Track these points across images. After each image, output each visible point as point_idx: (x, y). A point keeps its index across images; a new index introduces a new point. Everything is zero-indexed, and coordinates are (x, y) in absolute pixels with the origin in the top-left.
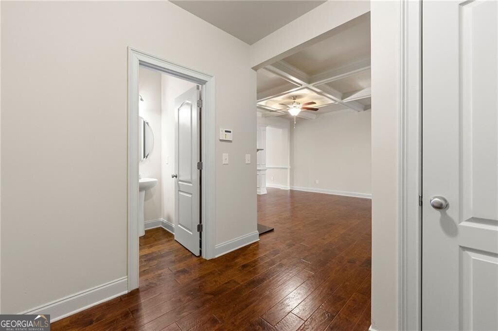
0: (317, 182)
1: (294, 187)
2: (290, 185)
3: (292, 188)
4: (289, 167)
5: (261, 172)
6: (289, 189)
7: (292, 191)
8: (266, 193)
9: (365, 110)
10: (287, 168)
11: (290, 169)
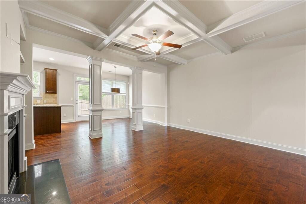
0: (189, 121)
1: (170, 124)
2: (167, 122)
3: (169, 125)
4: (166, 106)
5: (137, 110)
6: (166, 125)
7: (168, 128)
8: (143, 129)
9: (232, 52)
10: (164, 108)
11: (168, 109)
